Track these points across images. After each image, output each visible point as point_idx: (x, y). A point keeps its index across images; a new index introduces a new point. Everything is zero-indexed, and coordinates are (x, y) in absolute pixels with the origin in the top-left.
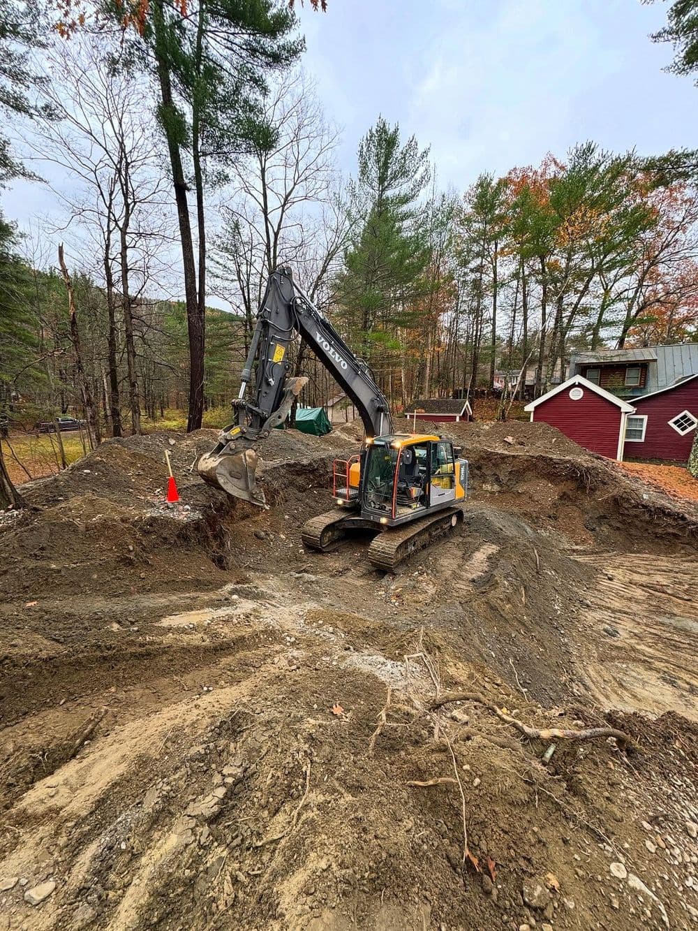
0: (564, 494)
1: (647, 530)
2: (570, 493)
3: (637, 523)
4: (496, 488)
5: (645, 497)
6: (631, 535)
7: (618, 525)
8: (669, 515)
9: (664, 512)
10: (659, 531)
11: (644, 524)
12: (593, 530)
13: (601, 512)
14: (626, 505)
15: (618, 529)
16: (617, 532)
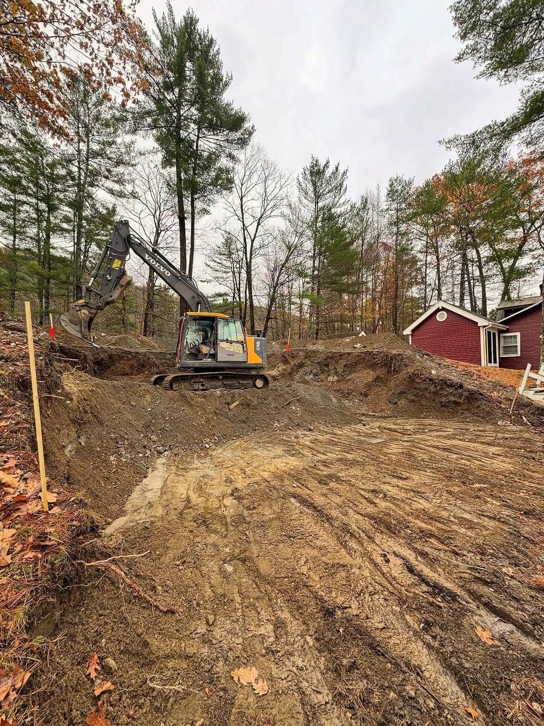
0: (378, 377)
1: (434, 400)
2: (382, 376)
3: (427, 395)
4: (336, 378)
5: (433, 372)
6: (422, 405)
7: (413, 398)
8: (451, 385)
9: (446, 383)
10: (444, 400)
11: (432, 395)
12: (396, 403)
13: (401, 388)
14: (418, 380)
15: (413, 401)
16: (412, 404)
